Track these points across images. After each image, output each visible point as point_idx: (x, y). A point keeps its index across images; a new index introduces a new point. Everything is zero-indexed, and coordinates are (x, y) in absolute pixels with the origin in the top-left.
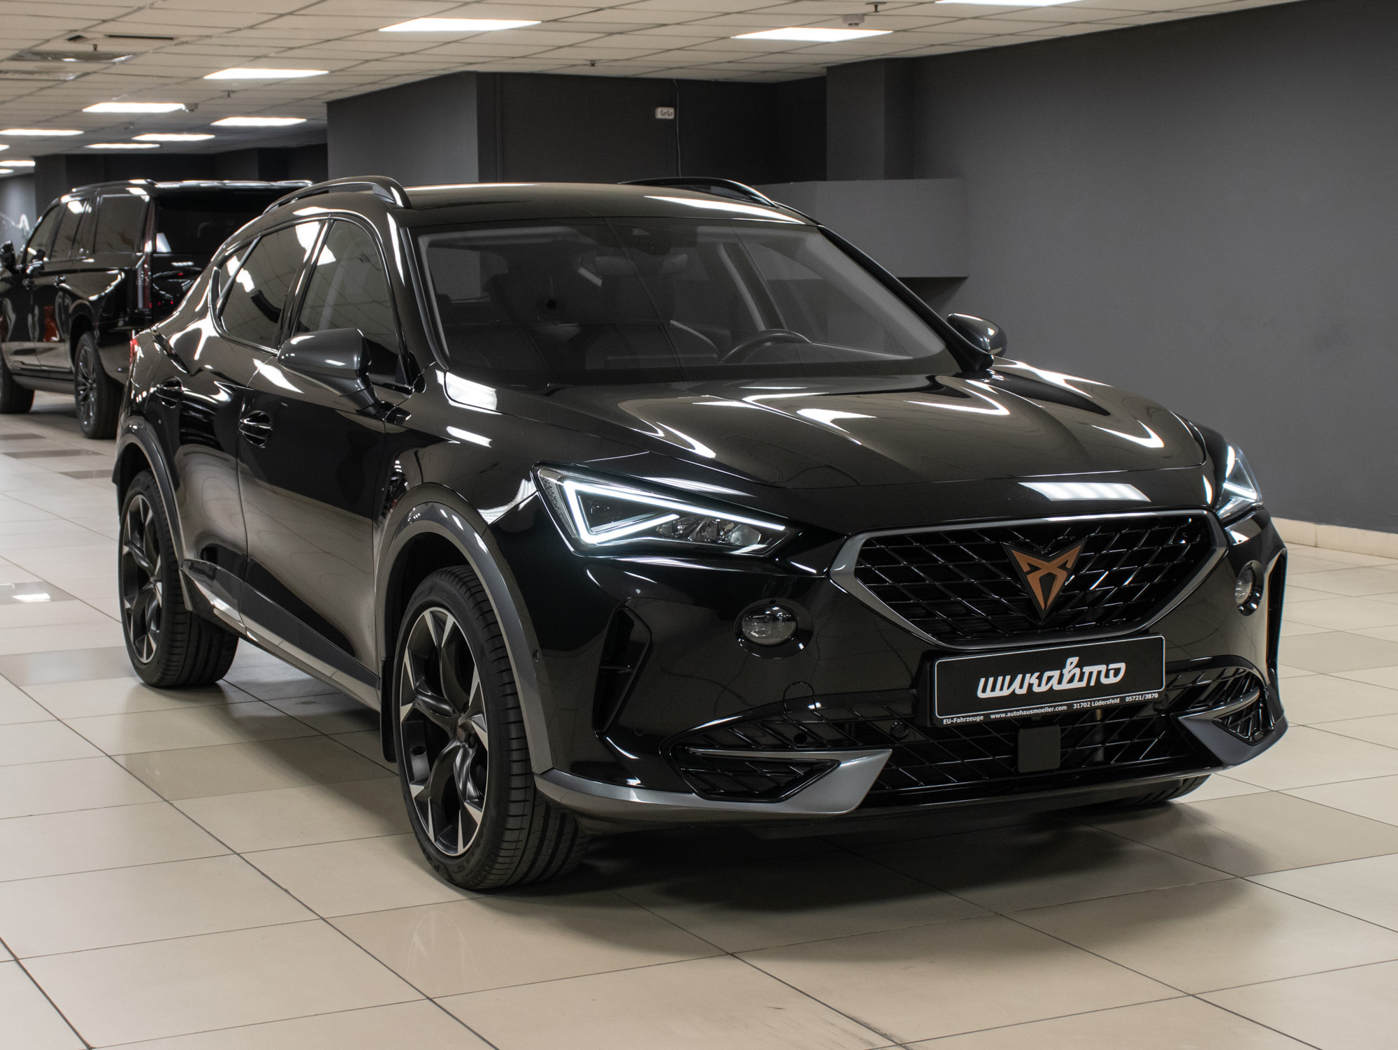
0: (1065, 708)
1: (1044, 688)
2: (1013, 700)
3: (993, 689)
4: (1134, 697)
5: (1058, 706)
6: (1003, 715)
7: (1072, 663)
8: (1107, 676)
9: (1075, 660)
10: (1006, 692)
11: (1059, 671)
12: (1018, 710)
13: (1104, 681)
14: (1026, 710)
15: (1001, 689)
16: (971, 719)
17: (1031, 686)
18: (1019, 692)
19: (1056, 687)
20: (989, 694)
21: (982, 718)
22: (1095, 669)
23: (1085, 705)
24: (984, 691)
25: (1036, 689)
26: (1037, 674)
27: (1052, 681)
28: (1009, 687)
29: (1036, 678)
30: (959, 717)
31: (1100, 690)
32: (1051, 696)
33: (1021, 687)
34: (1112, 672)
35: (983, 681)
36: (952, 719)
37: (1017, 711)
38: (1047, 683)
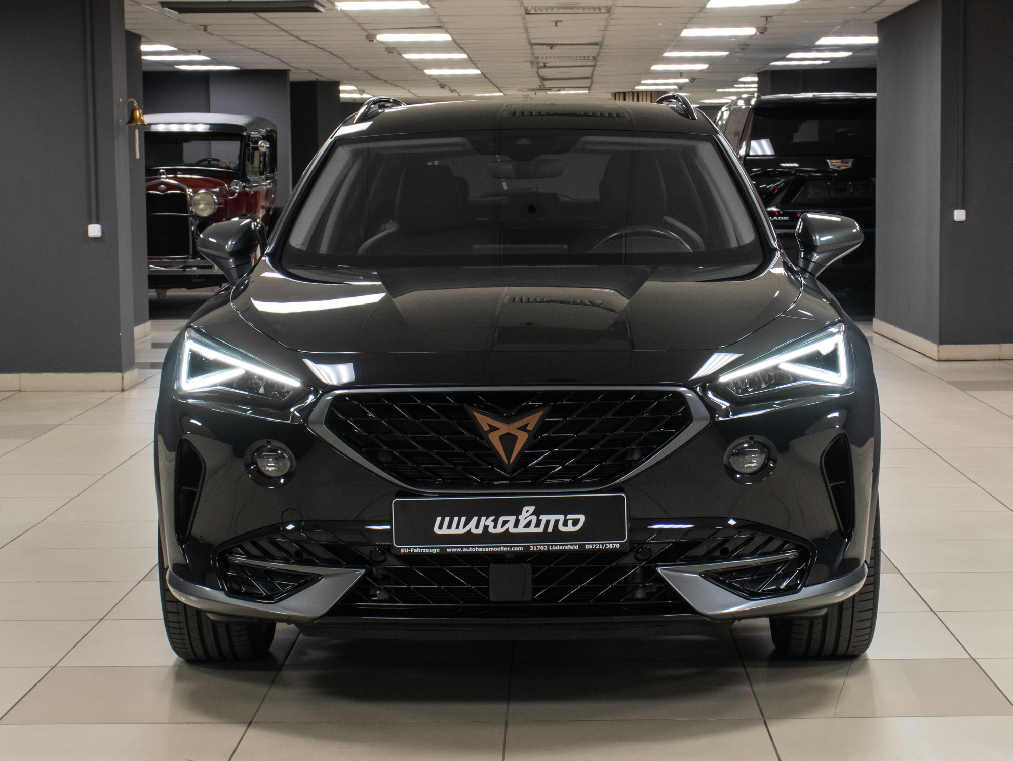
0: (521, 549)
1: (499, 530)
2: (469, 538)
3: (449, 527)
4: (595, 545)
5: (515, 546)
6: (459, 550)
7: (528, 511)
8: (565, 524)
9: (532, 509)
10: (462, 531)
11: (515, 517)
12: (475, 547)
13: (561, 528)
14: (482, 547)
15: (457, 527)
16: (428, 550)
17: (486, 527)
18: (474, 531)
19: (512, 530)
20: (445, 531)
21: (438, 550)
22: (553, 518)
23: (542, 548)
24: (440, 527)
25: (491, 530)
26: (492, 518)
27: (509, 524)
28: (465, 527)
29: (492, 521)
30: (416, 548)
31: (557, 536)
32: (507, 537)
33: (477, 527)
34: (570, 522)
35: (439, 519)
36: (410, 548)
37: (472, 547)
38: (502, 527)
